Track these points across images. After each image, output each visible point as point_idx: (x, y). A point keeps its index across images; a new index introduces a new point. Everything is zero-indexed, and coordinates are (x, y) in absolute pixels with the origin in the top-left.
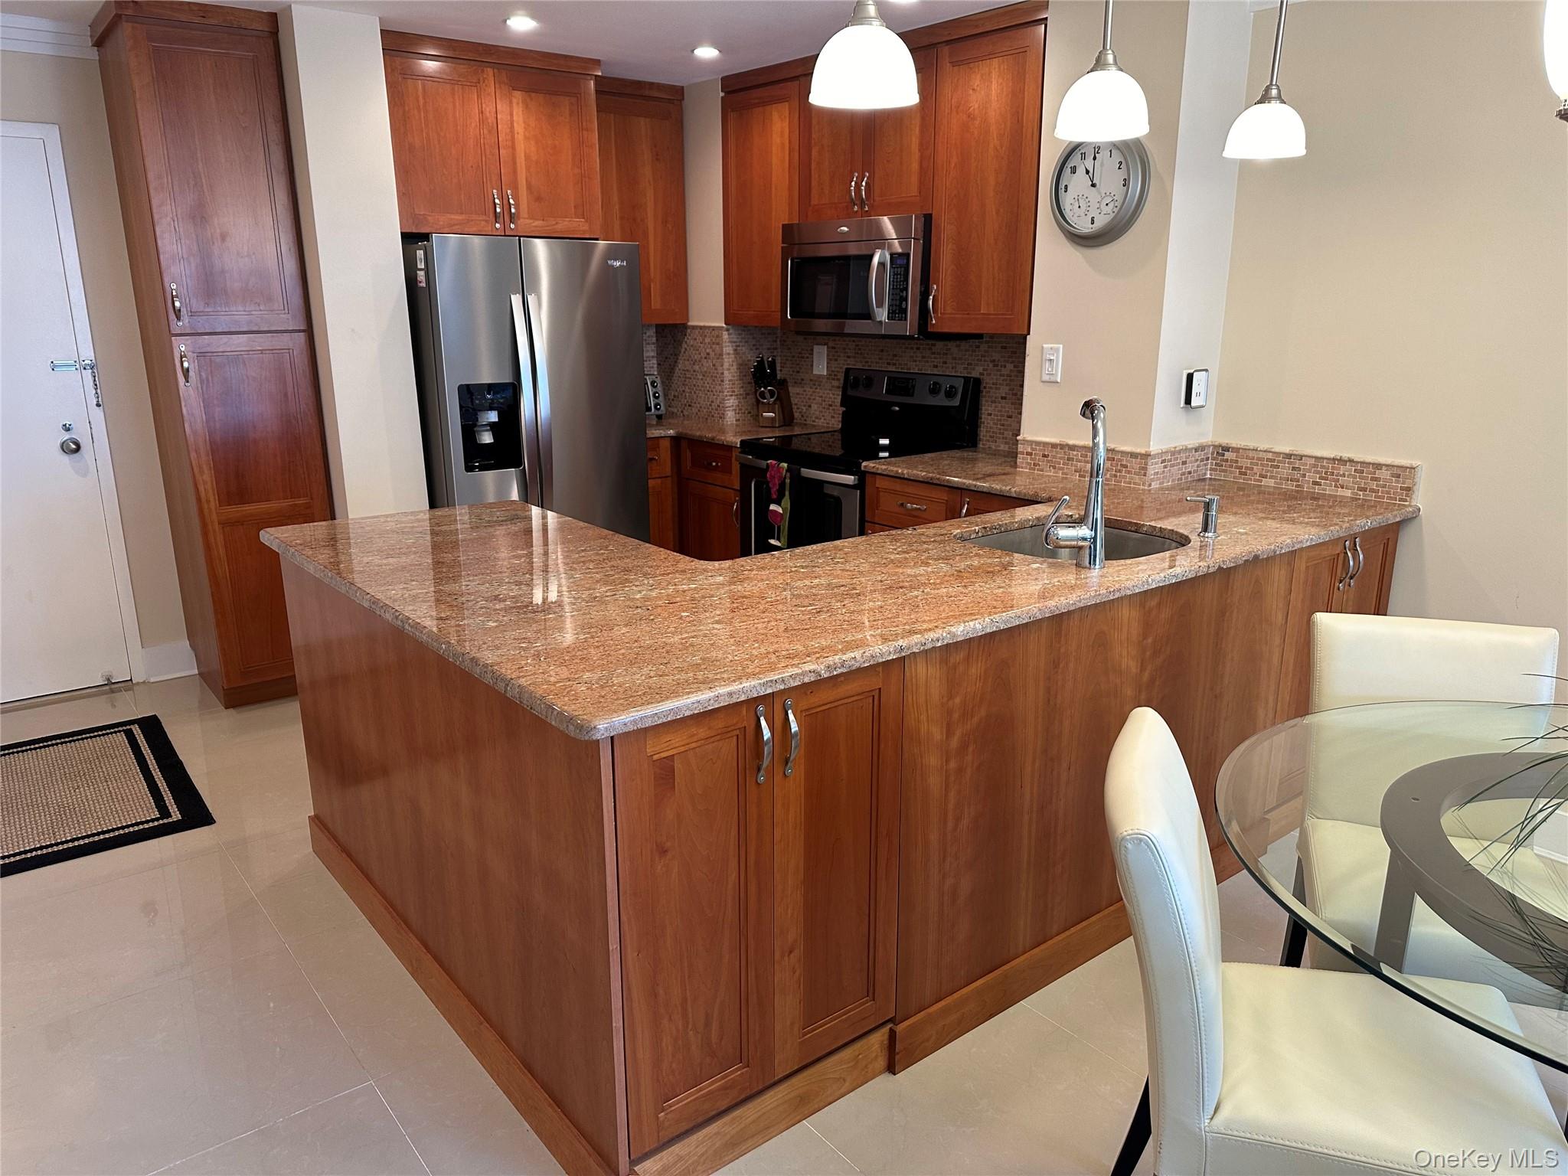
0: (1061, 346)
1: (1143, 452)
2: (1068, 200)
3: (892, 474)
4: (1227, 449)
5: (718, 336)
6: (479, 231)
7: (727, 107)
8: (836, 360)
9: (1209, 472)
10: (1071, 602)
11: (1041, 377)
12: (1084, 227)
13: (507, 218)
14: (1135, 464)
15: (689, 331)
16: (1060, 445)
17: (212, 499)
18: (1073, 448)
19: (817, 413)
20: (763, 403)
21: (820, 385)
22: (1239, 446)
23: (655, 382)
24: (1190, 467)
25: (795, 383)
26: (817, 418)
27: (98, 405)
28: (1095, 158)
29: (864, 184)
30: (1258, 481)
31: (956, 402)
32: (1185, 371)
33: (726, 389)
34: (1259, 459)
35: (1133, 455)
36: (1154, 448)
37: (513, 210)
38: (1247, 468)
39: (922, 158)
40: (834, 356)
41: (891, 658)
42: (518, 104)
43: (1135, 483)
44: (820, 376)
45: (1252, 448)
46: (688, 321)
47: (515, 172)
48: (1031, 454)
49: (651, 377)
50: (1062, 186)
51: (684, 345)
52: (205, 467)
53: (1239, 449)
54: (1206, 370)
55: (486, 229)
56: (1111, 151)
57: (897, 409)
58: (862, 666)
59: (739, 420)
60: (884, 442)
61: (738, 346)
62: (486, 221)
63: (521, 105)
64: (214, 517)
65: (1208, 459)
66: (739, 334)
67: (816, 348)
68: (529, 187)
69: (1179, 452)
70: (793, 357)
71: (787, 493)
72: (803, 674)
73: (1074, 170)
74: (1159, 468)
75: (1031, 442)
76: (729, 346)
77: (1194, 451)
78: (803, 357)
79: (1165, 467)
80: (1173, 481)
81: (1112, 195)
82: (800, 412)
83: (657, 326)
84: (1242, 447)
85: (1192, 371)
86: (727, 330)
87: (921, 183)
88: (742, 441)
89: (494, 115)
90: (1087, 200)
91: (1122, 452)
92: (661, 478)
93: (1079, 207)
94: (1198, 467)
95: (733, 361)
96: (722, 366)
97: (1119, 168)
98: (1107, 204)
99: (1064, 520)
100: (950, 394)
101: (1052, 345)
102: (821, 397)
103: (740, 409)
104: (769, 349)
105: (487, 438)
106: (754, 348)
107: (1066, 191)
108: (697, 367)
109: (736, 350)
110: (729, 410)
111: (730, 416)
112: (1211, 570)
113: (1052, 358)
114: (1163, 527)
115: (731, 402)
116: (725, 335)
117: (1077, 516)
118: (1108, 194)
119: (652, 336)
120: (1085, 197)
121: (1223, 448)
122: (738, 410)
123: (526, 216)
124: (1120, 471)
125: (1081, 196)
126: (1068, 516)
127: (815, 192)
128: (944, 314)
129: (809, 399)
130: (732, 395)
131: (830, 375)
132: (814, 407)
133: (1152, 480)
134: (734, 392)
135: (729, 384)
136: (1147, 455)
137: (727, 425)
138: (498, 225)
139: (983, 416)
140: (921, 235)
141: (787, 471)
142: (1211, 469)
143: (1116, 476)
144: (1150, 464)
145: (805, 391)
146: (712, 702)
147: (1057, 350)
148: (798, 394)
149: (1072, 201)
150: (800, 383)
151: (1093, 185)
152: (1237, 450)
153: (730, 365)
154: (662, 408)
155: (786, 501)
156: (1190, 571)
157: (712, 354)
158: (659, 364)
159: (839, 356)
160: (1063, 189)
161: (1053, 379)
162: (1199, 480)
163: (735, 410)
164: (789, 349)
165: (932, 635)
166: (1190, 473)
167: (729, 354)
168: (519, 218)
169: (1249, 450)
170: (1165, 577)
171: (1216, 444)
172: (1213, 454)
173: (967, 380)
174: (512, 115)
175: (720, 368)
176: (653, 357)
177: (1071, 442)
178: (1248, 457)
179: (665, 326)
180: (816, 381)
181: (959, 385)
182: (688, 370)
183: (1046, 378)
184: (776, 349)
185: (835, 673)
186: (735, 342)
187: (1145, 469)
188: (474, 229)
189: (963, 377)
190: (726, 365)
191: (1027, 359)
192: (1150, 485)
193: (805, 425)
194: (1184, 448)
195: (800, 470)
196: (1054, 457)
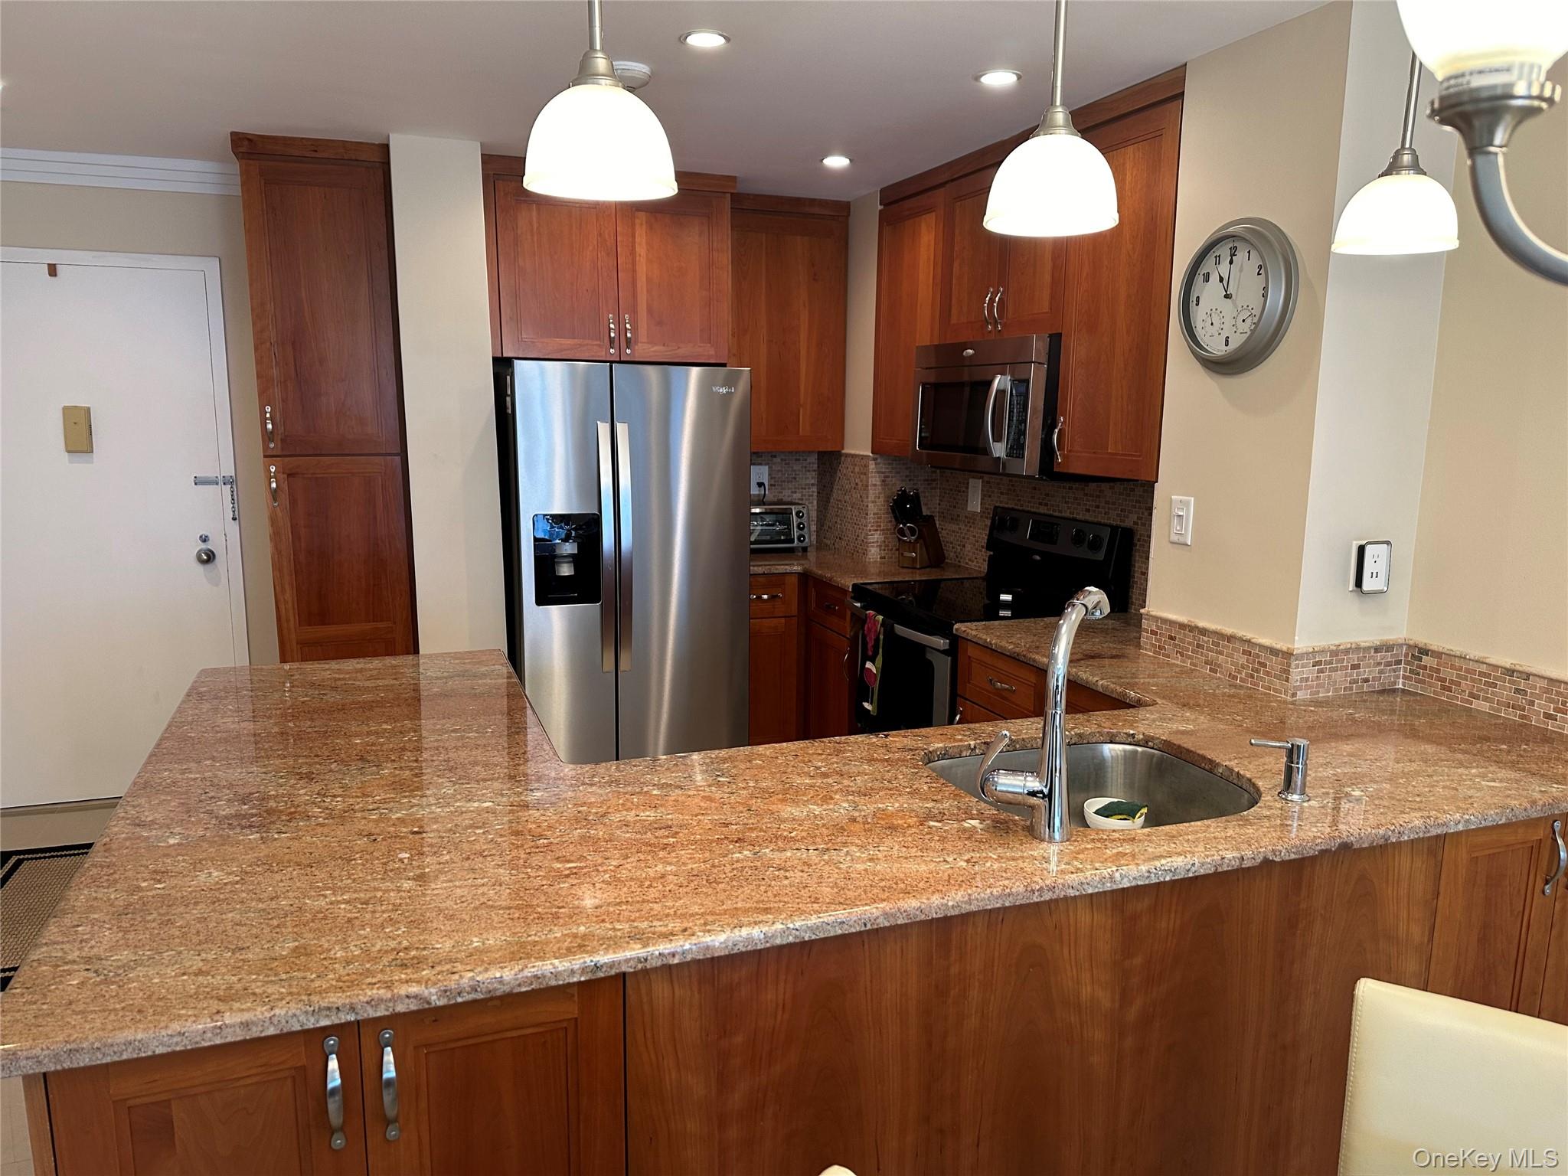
0: (1193, 499)
1: (1285, 649)
2: (1199, 315)
3: (980, 642)
4: (1425, 651)
5: (865, 466)
6: (593, 356)
7: (885, 220)
8: (990, 496)
9: (1401, 681)
10: (950, 904)
11: (1169, 537)
12: (1216, 348)
13: (623, 344)
14: (1274, 663)
15: (843, 458)
16: (1189, 626)
17: (292, 618)
18: (1203, 632)
19: (971, 554)
20: (904, 541)
21: (973, 523)
22: (1441, 650)
23: (801, 512)
24: (1365, 672)
25: (952, 519)
26: (970, 560)
27: (234, 519)
28: (1231, 262)
29: (997, 299)
30: (1467, 701)
31: (1101, 556)
32: (1355, 542)
33: (870, 522)
34: (1468, 671)
35: (1274, 652)
36: (1301, 643)
37: (629, 335)
38: (1452, 682)
39: (1054, 267)
40: (988, 491)
41: (575, 980)
42: (641, 224)
43: (1275, 690)
44: (974, 513)
45: (1458, 654)
46: (843, 449)
47: (634, 296)
48: (1155, 633)
49: (797, 507)
50: (1193, 298)
51: (839, 474)
52: (287, 587)
53: (1442, 653)
54: (1388, 543)
55: (599, 354)
56: (1249, 252)
57: (1038, 558)
58: (515, 991)
59: (884, 558)
60: (1006, 597)
61: (888, 477)
62: (599, 345)
63: (644, 226)
64: (293, 636)
65: (1399, 662)
66: (889, 464)
67: (971, 481)
68: (650, 311)
69: (1347, 651)
70: (951, 490)
71: (881, 651)
72: (394, 999)
73: (1207, 278)
74: (1310, 671)
75: (1156, 619)
76: (875, 477)
77: (1373, 651)
78: (959, 491)
79: (1321, 671)
80: (1336, 690)
81: (1250, 308)
82: (955, 552)
83: (819, 452)
84: (1445, 651)
85: (1363, 543)
86: (875, 459)
87: (1053, 297)
88: (854, 585)
89: (613, 238)
90: (1221, 315)
91: (1261, 646)
92: (785, 617)
93: (1212, 324)
94: (1381, 672)
95: (879, 493)
96: (867, 498)
97: (1259, 274)
98: (1244, 321)
99: (1122, 740)
100: (1095, 545)
101: (1181, 497)
102: (975, 536)
103: (886, 546)
104: (925, 480)
105: (566, 570)
106: (908, 479)
107: (1197, 305)
108: (847, 498)
109: (883, 481)
110: (873, 547)
111: (874, 553)
112: (1247, 864)
113: (1181, 514)
114: (1242, 772)
115: (876, 537)
116: (872, 466)
117: (1141, 736)
118: (1245, 307)
119: (813, 463)
120: (1218, 311)
121: (1420, 649)
122: (884, 546)
123: (645, 340)
124: (1258, 671)
125: (1214, 310)
126: (1129, 735)
127: (954, 311)
128: (1070, 451)
129: (964, 538)
130: (877, 530)
131: (984, 512)
132: (968, 547)
133: (1299, 688)
134: (880, 526)
135: (874, 518)
136: (1288, 655)
137: (869, 563)
138: (612, 351)
139: (1136, 575)
140: (1044, 359)
141: (882, 625)
142: (1404, 677)
143: (1252, 677)
144: (1293, 666)
145: (960, 529)
146: (209, 1035)
147: (1187, 504)
148: (954, 531)
149: (1204, 317)
150: (956, 520)
151: (1227, 296)
152: (1438, 655)
153: (875, 497)
154: (807, 540)
155: (879, 659)
156: (1203, 864)
157: (860, 484)
158: (818, 493)
159: (993, 492)
160: (1195, 302)
161: (1182, 540)
162: (1382, 692)
163: (880, 546)
164: (948, 481)
165: (664, 947)
166: (1366, 680)
167: (875, 485)
168: (636, 342)
169: (1455, 656)
170: (1149, 872)
171: (1411, 643)
172: (1406, 656)
173: (1114, 529)
174: (634, 236)
175: (865, 500)
176: (812, 485)
177: (1201, 624)
178: (1453, 667)
179: (825, 452)
180: (970, 518)
181: (1106, 534)
182: (840, 501)
183: (1175, 538)
184: (934, 480)
185: (460, 1000)
186: (883, 473)
187: (1287, 672)
188: (587, 354)
189: (1111, 526)
190: (871, 497)
191: (1155, 512)
192: (1294, 695)
193: (959, 566)
194: (1353, 646)
195: (893, 627)
196: (1182, 640)
